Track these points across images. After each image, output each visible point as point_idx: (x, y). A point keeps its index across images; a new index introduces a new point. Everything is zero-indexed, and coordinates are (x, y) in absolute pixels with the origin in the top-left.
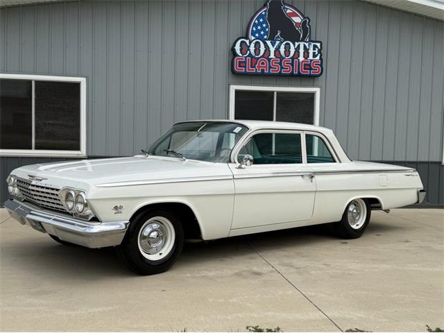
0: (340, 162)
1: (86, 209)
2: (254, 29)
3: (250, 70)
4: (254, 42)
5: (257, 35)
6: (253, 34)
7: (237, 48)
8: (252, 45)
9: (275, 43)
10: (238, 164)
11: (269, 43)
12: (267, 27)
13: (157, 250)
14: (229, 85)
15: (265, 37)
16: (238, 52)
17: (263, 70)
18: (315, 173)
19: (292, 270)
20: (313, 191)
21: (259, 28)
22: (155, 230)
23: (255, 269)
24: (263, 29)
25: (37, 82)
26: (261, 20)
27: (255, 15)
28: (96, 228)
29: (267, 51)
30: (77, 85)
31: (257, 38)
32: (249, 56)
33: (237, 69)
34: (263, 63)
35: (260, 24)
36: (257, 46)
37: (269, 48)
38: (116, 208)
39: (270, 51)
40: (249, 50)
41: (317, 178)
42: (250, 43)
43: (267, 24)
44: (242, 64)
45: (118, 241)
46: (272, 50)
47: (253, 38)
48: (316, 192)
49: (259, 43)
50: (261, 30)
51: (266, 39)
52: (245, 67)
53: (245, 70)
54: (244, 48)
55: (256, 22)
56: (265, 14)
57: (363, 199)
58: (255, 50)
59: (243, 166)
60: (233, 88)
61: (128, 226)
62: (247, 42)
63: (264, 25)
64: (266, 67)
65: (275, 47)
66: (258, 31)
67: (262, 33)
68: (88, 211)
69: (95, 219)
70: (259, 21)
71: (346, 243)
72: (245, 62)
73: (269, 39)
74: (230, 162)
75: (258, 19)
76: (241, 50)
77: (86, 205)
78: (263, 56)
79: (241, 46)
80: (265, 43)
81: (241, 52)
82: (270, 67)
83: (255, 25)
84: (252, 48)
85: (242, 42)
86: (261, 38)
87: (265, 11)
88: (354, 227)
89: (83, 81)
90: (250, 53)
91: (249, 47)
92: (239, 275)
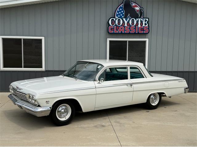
0: (146, 78)
1: (35, 102)
2: (118, 13)
3: (115, 31)
4: (118, 19)
5: (119, 16)
6: (117, 15)
7: (110, 22)
8: (117, 21)
9: (127, 20)
10: (98, 81)
11: (124, 19)
12: (123, 12)
13: (64, 117)
14: (107, 38)
15: (123, 17)
16: (110, 24)
17: (122, 32)
18: (133, 83)
19: (118, 124)
20: (132, 91)
21: (120, 13)
22: (63, 109)
23: (103, 124)
24: (121, 13)
25: (24, 39)
26: (121, 9)
27: (118, 7)
28: (39, 109)
29: (124, 23)
30: (41, 40)
31: (119, 17)
32: (115, 25)
33: (110, 31)
34: (122, 29)
35: (120, 11)
36: (119, 21)
37: (124, 22)
38: (47, 102)
39: (125, 23)
40: (115, 23)
41: (134, 86)
42: (116, 20)
43: (123, 11)
44: (112, 29)
45: (48, 114)
46: (126, 22)
47: (117, 17)
48: (133, 91)
49: (120, 19)
50: (121, 14)
51: (123, 18)
52: (114, 30)
53: (114, 31)
54: (113, 22)
55: (119, 10)
56: (123, 7)
57: (157, 93)
58: (118, 23)
59: (100, 82)
60: (108, 40)
61: (51, 108)
62: (115, 19)
63: (122, 12)
64: (123, 30)
65: (127, 21)
66: (119, 14)
67: (121, 15)
68: (36, 103)
69: (39, 106)
70: (120, 9)
71: (148, 111)
72: (114, 28)
73: (124, 18)
74: (95, 81)
75: (119, 9)
76: (112, 23)
77: (35, 101)
78: (122, 25)
79: (112, 21)
80: (123, 20)
81: (112, 24)
82: (125, 30)
83: (118, 12)
84: (117, 22)
85: (112, 20)
86: (121, 17)
87: (123, 5)
88: (153, 104)
89: (43, 38)
90: (116, 24)
91: (115, 21)
92: (96, 126)
